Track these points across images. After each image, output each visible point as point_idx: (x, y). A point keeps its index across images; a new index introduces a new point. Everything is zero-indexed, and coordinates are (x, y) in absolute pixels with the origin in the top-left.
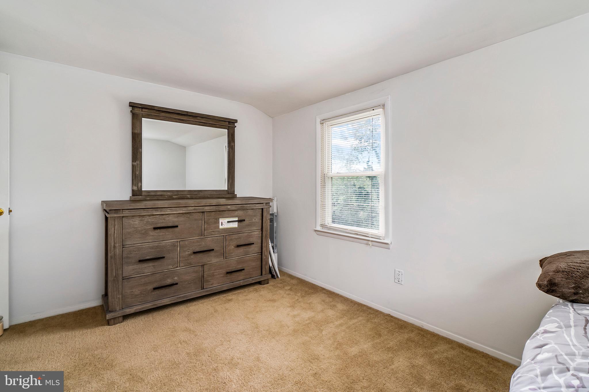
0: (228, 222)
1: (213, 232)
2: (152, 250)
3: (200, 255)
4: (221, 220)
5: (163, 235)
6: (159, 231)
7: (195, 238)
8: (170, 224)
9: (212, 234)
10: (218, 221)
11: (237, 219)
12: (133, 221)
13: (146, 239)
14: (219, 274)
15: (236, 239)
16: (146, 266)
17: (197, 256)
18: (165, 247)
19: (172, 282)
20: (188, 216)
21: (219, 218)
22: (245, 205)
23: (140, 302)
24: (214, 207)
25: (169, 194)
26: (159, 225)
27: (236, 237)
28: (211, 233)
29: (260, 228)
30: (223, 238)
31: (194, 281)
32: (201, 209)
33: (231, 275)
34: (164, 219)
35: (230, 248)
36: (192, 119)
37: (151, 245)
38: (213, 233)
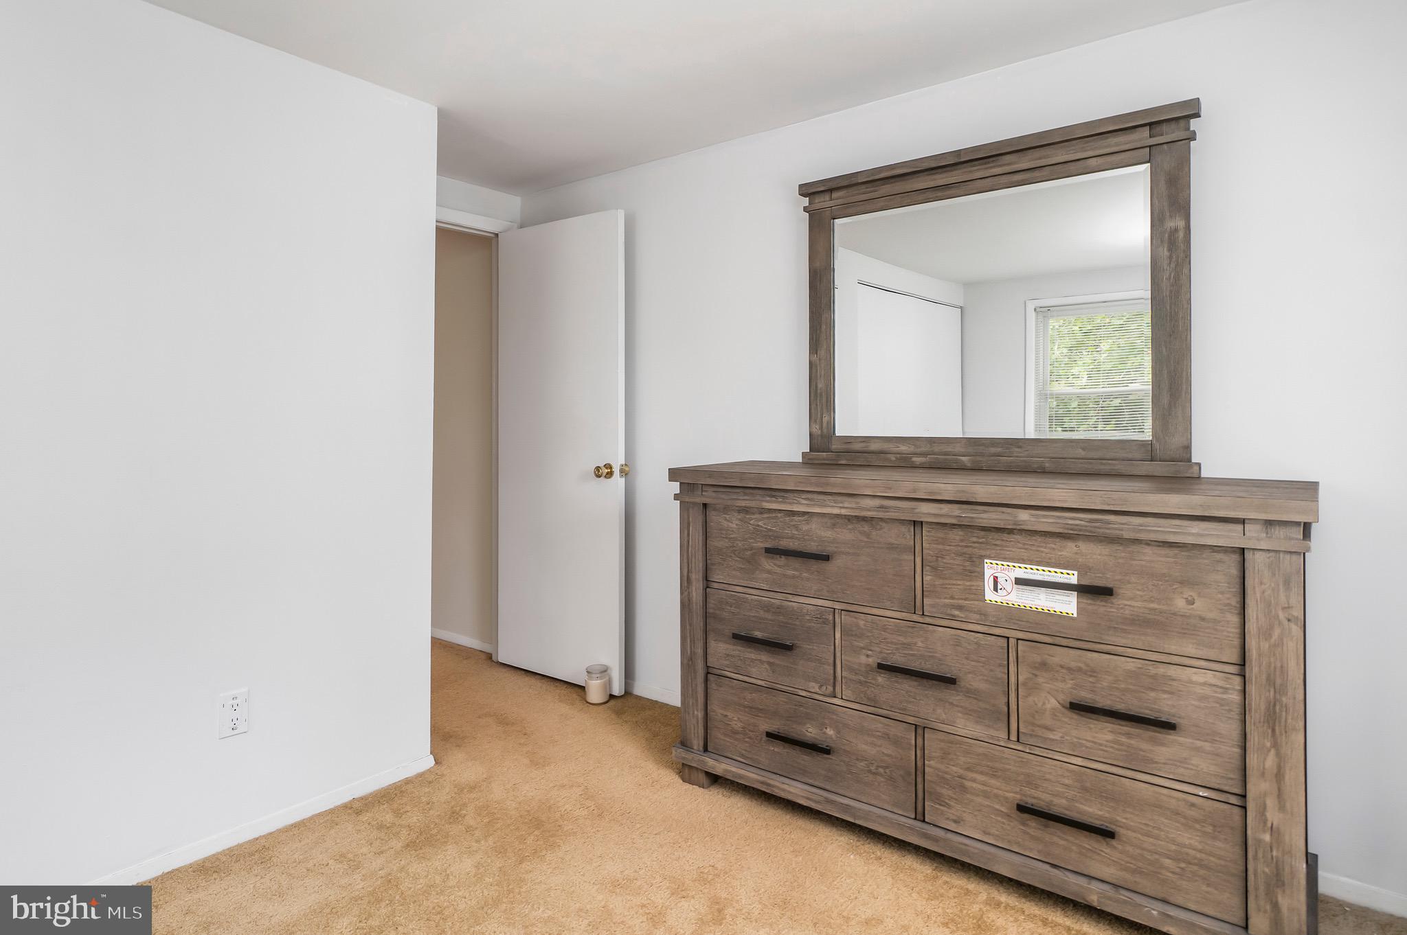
0: (1019, 581)
1: (960, 608)
2: (769, 616)
3: (907, 686)
4: (991, 569)
5: (794, 577)
6: (782, 560)
7: (888, 613)
8: (813, 547)
9: (953, 618)
10: (978, 569)
11: (1073, 578)
12: (726, 520)
13: (754, 578)
14: (986, 795)
15: (1069, 669)
16: (753, 656)
17: (897, 682)
18: (800, 618)
19: (818, 737)
20: (866, 528)
21: (982, 557)
22: (1112, 518)
23: (743, 756)
24: (955, 510)
25: (903, 448)
26: (785, 544)
27: (1073, 665)
28: (949, 612)
29: (1234, 656)
30: (1002, 648)
31: (887, 771)
32: (905, 510)
33: (1046, 826)
34: (796, 527)
35: (1040, 704)
36: (978, 172)
37: (766, 598)
38: (957, 613)
